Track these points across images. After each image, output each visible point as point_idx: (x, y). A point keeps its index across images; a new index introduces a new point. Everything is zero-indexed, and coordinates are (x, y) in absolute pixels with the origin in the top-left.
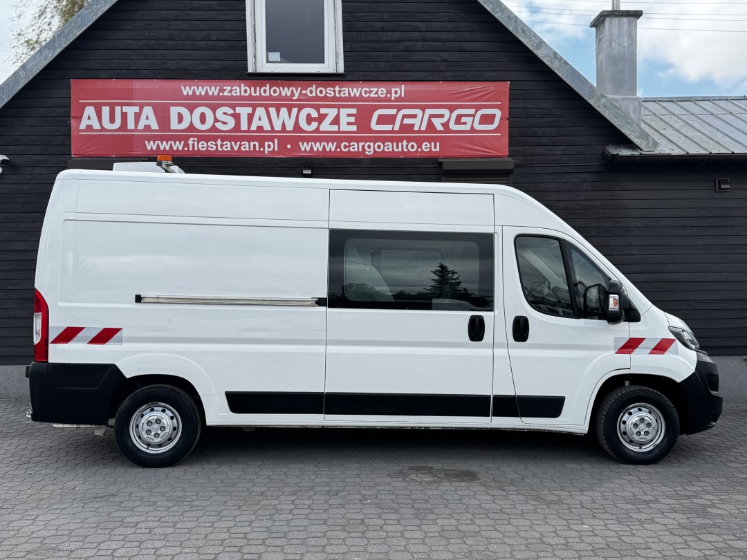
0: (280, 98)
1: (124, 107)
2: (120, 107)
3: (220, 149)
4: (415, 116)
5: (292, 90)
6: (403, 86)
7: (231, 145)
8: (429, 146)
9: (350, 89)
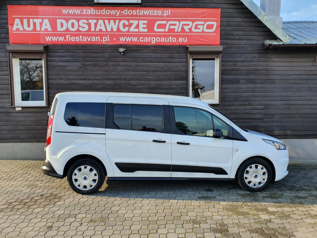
0: (110, 15)
1: (34, 19)
2: (32, 19)
3: (81, 40)
4: (175, 25)
5: (116, 11)
6: (170, 10)
7: (87, 38)
8: (182, 39)
9: (144, 11)
